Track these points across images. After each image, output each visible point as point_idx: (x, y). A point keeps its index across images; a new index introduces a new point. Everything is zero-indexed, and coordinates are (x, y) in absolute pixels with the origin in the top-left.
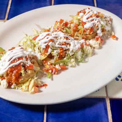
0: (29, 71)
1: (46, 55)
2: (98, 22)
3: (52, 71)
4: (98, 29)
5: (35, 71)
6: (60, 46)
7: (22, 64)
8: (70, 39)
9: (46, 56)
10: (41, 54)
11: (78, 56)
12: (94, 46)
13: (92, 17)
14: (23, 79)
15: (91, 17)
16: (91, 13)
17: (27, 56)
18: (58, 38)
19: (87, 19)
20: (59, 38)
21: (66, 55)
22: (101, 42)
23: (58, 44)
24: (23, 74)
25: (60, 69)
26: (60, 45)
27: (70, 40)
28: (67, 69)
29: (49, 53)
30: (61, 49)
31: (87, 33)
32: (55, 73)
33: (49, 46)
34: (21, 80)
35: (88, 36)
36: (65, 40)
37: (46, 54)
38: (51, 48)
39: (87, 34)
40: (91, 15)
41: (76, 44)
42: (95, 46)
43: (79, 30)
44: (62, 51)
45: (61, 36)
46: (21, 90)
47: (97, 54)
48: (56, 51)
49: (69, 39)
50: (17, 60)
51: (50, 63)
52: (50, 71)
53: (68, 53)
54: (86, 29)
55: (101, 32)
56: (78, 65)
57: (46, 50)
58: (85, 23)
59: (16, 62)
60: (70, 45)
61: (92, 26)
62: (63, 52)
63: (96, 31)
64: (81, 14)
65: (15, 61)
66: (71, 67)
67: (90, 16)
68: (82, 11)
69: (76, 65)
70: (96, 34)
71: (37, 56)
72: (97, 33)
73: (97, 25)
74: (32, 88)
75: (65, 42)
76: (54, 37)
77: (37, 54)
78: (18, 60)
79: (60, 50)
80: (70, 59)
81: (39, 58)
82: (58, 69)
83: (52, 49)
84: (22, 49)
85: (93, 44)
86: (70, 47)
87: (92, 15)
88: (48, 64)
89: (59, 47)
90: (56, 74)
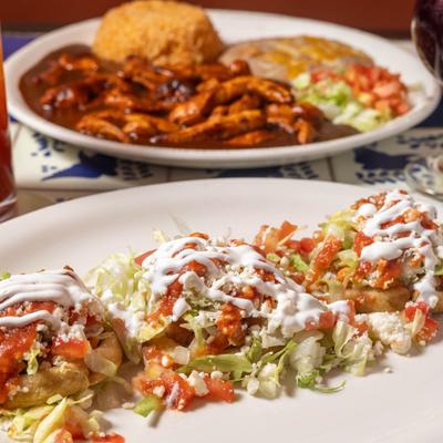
0: (65, 363)
1: (161, 323)
2: (424, 244)
3: (166, 394)
4: (421, 276)
5: (91, 374)
6: (227, 298)
7: (40, 327)
8: (278, 279)
9: (161, 330)
10: (145, 319)
11: (300, 359)
12: (384, 336)
13: (404, 222)
14: (26, 389)
15: (401, 220)
16: (402, 207)
17: (78, 307)
18: (227, 267)
19: (383, 225)
20: (233, 267)
21: (248, 339)
22: (427, 333)
23: (221, 288)
24: (30, 366)
25: (206, 391)
26: (230, 293)
27: (277, 286)
28: (234, 399)
29: (174, 318)
30: (229, 309)
31: (371, 282)
32: (175, 404)
33: (182, 286)
34: (18, 392)
35: (373, 294)
36: (255, 280)
37: (162, 317)
38: (188, 300)
39: (368, 287)
40: (401, 213)
41: (301, 305)
42: (391, 338)
43: (341, 268)
44: (228, 317)
45: (244, 263)
46: (6, 434)
47: (390, 372)
48: (208, 314)
49: (277, 282)
50: (29, 308)
51: (170, 358)
52: (159, 391)
53: (255, 333)
54: (368, 264)
55: (433, 289)
56: (290, 393)
57: (166, 302)
58: (369, 241)
59: (19, 316)
60: (273, 304)
61: (395, 257)
62: (231, 322)
63: (411, 282)
64: (366, 209)
65: (19, 311)
66: (258, 394)
67: (394, 217)
68: (371, 200)
69: (283, 393)
70: (411, 295)
71: (127, 325)
72: (414, 291)
73: (417, 257)
74: (52, 430)
75: (254, 289)
76: (211, 259)
77: (131, 317)
78: (32, 311)
79: (225, 312)
80: (260, 363)
81: (132, 333)
82: (193, 389)
83: (192, 305)
84: (67, 277)
85: (381, 329)
86: (271, 312)
87: (406, 213)
88: (160, 364)
89: (222, 303)
90: (180, 407)
